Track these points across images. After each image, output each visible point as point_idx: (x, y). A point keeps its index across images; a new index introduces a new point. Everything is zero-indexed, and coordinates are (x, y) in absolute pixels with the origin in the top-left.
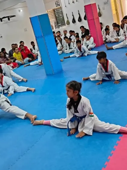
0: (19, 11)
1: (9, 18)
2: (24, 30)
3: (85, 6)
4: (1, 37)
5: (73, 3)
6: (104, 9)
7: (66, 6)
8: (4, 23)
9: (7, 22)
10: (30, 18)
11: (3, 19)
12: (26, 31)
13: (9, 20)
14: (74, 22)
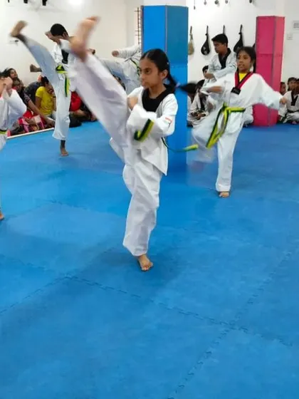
3: (258, 18)
4: (17, 41)
5: (216, 5)
6: (290, 38)
7: (195, 8)
8: (31, 9)
10: (143, 8)
14: (206, 52)
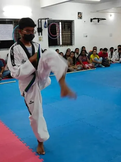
0: (111, 15)
1: (99, 20)
2: (110, 35)
4: (87, 36)
8: (93, 24)
9: (95, 24)
11: (93, 20)
12: (112, 36)
13: (98, 22)
